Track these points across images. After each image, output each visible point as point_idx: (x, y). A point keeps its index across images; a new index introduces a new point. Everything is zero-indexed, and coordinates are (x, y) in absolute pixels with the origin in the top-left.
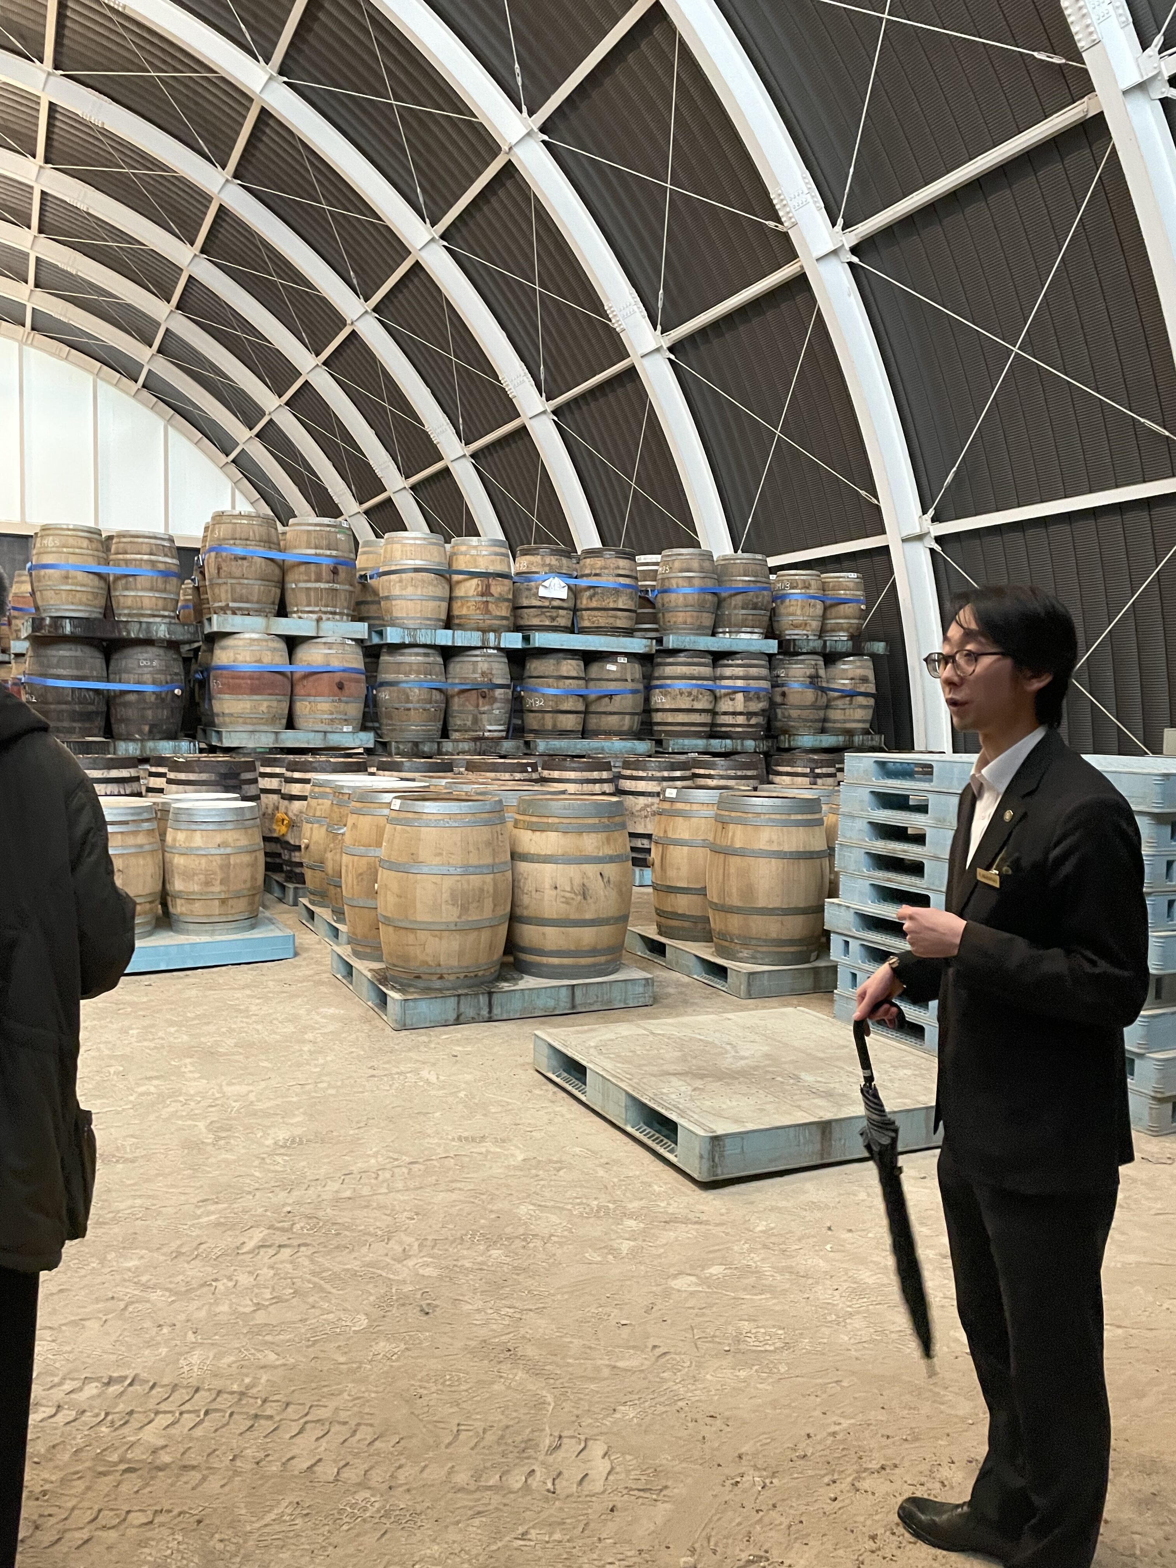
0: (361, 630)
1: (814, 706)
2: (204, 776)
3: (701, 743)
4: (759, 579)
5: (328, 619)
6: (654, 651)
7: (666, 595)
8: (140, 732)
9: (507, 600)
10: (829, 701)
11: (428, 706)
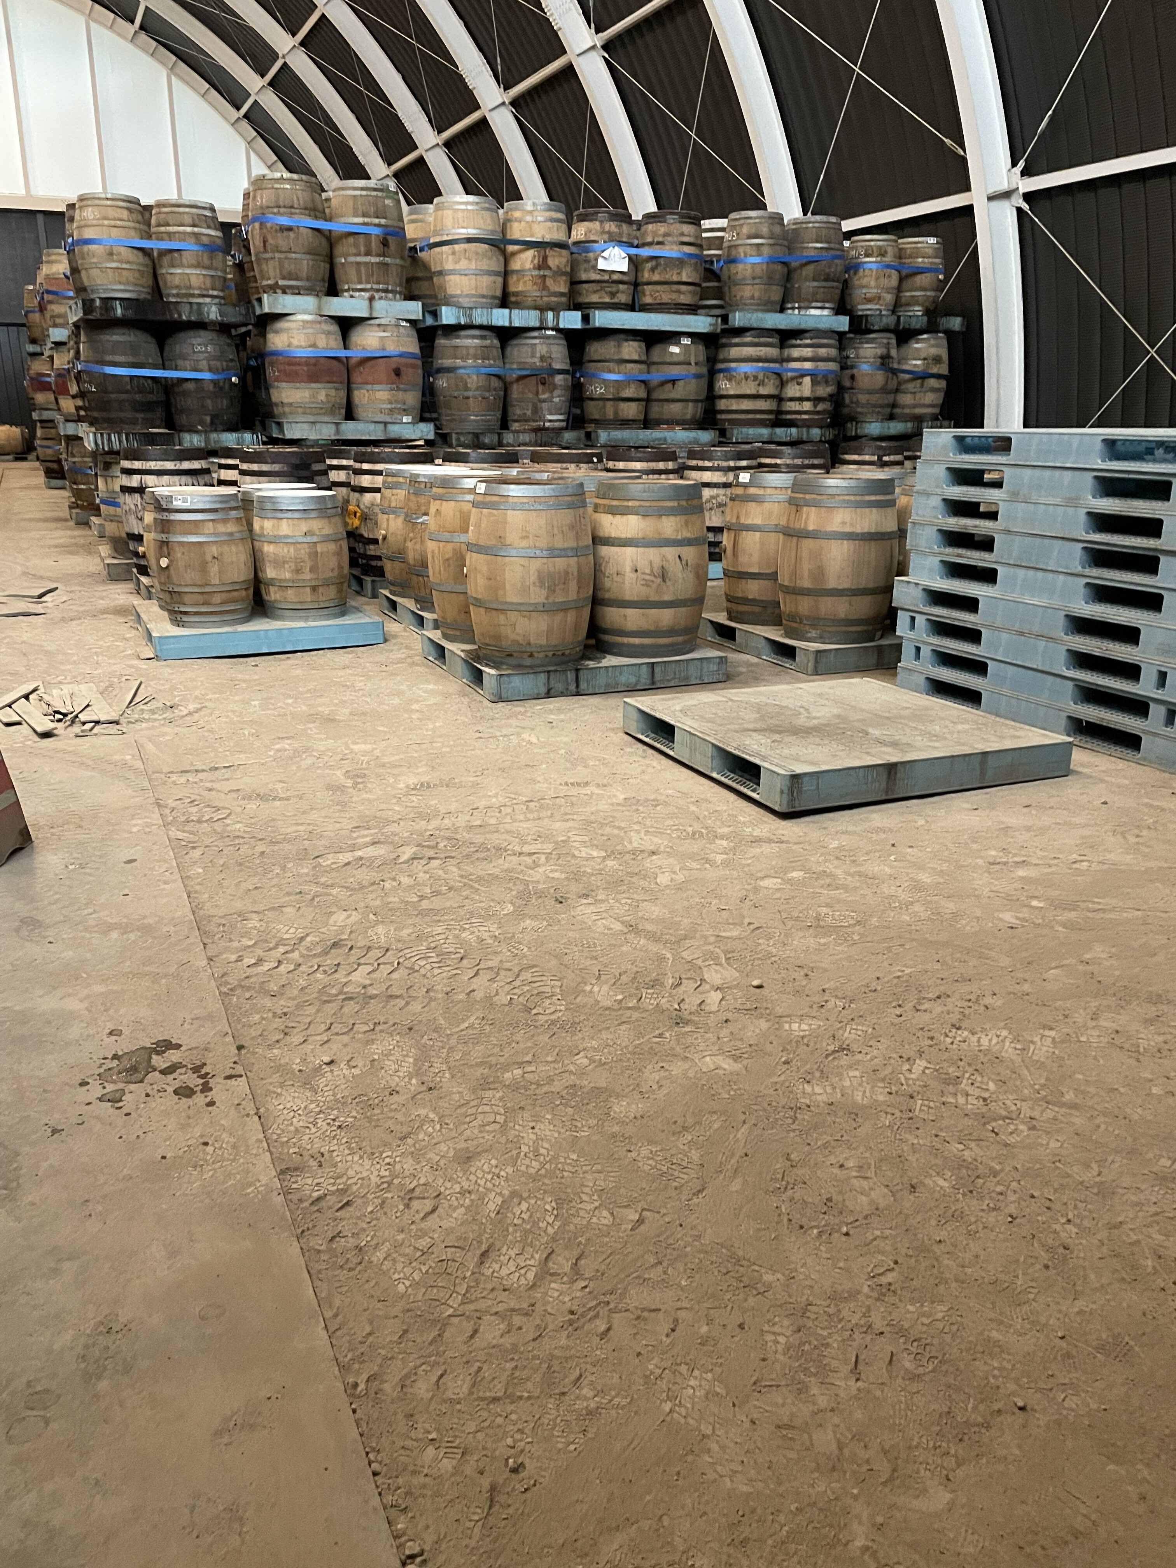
0: (414, 310)
1: (884, 390)
2: (276, 467)
3: (765, 432)
4: (832, 245)
5: (381, 298)
6: (719, 331)
7: (732, 266)
8: (202, 422)
9: (564, 274)
10: (899, 384)
11: (487, 394)
